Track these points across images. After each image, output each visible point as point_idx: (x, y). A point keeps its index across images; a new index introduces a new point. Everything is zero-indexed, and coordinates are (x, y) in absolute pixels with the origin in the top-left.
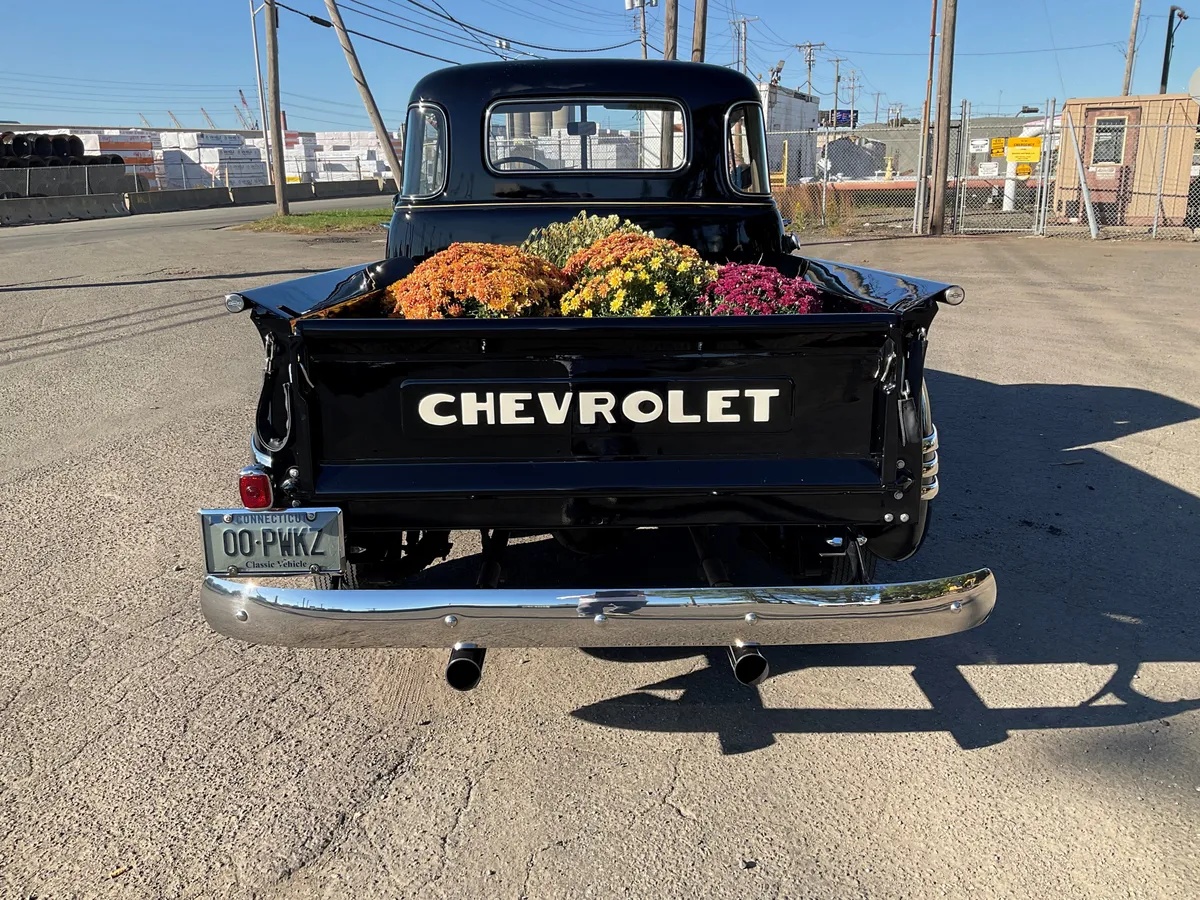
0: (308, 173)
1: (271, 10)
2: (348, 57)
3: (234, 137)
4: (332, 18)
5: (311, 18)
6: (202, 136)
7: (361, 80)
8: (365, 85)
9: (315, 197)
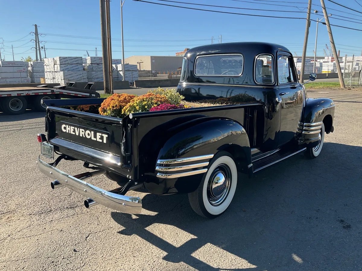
0: (333, 70)
1: (308, 22)
2: (329, 35)
3: (309, 59)
4: (326, 22)
5: (323, 23)
6: (299, 59)
7: (332, 42)
8: (333, 43)
9: (327, 78)
